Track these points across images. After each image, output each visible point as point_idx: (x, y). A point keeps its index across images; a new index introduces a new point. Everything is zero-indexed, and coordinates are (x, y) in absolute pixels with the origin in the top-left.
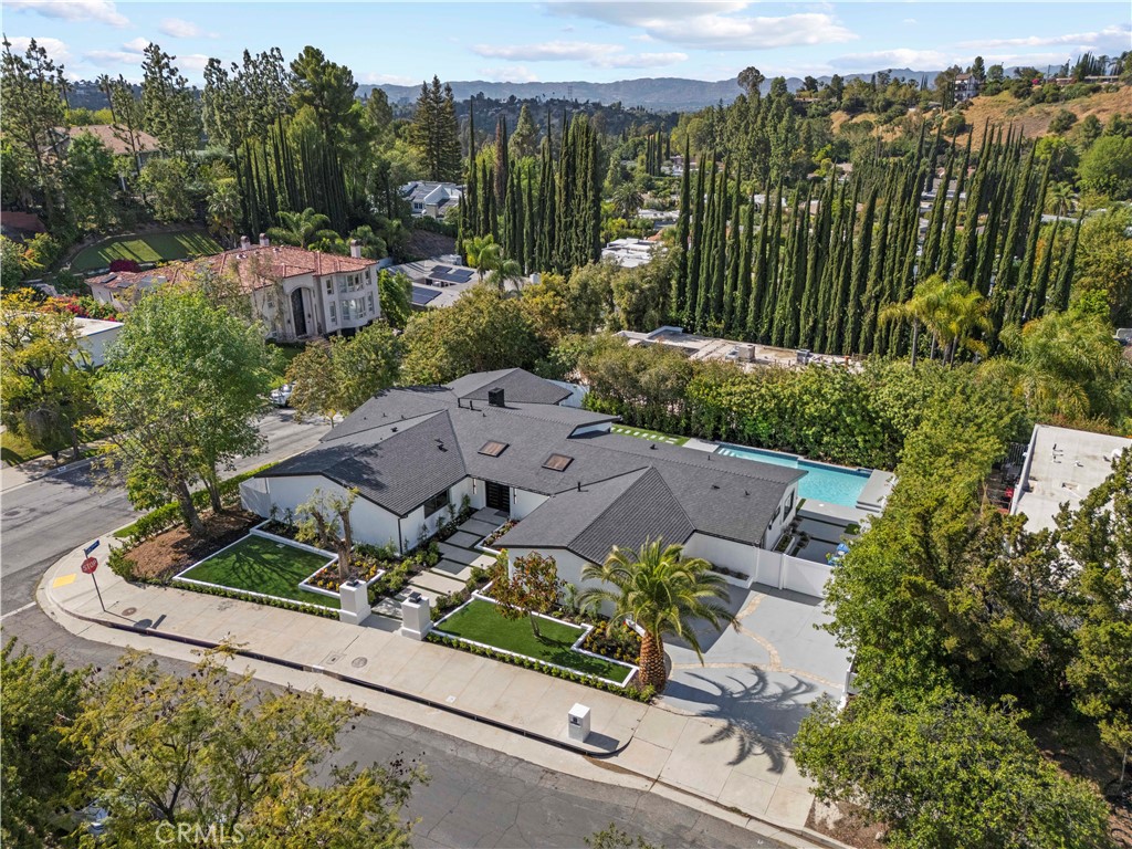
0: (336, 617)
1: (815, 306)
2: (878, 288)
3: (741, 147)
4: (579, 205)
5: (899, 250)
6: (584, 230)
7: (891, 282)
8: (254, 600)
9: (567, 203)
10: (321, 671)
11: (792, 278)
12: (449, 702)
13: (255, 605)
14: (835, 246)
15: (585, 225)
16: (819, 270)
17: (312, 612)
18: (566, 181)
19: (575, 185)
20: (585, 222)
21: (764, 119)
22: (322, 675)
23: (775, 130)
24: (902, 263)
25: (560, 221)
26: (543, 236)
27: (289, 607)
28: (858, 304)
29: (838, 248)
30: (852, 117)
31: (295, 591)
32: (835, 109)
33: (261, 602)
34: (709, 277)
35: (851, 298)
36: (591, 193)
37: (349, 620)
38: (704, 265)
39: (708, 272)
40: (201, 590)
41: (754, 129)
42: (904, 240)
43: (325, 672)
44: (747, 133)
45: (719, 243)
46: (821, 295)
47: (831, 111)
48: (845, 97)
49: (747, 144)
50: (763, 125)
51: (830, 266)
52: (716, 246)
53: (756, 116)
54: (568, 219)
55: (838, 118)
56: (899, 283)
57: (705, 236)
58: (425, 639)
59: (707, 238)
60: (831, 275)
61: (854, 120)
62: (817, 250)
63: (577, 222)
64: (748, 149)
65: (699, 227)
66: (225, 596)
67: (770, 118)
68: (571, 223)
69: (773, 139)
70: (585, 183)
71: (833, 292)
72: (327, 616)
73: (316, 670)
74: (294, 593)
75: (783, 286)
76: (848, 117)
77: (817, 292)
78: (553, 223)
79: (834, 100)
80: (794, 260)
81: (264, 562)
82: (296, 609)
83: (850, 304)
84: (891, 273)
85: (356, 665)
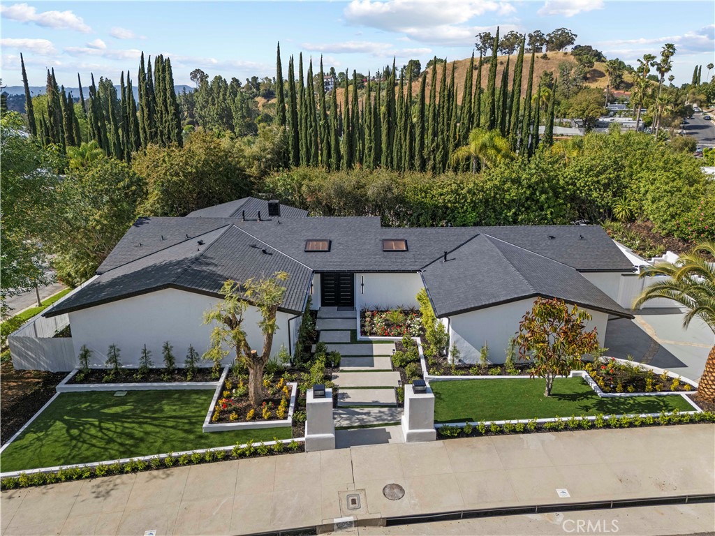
0: (301, 448)
1: (392, 162)
2: (435, 144)
3: (212, 114)
4: (162, 118)
5: (446, 117)
6: (169, 138)
7: (443, 139)
8: (148, 467)
9: (150, 117)
10: (350, 524)
11: (373, 145)
12: (563, 496)
13: (155, 473)
14: (401, 118)
15: (169, 133)
16: (391, 136)
17: (255, 453)
18: (147, 100)
19: (155, 102)
20: (169, 131)
21: (224, 95)
22: (354, 529)
23: (234, 101)
24: (449, 125)
25: (145, 132)
26: (130, 146)
27: (214, 458)
28: (422, 157)
29: (403, 120)
30: (268, 101)
31: (201, 437)
32: (256, 96)
33: (162, 465)
34: (308, 151)
35: (416, 153)
36: (172, 108)
37: (320, 445)
38: (302, 142)
39: (307, 147)
40: (43, 481)
41: (218, 102)
42: (448, 109)
43: (358, 523)
44: (214, 105)
45: (313, 124)
46: (395, 154)
47: (254, 97)
48: (262, 89)
49: (215, 111)
50: (225, 99)
51: (399, 132)
52: (311, 127)
53: (219, 93)
54: (153, 130)
55: (261, 100)
56: (448, 140)
57: (301, 120)
58: (440, 436)
59: (303, 121)
60: (400, 139)
61: (270, 102)
62: (389, 122)
63: (162, 132)
64: (217, 114)
65: (294, 113)
66: (93, 476)
67: (228, 95)
68: (156, 133)
69: (233, 108)
70: (165, 101)
71: (403, 151)
72: (280, 452)
73: (341, 526)
74: (201, 440)
75: (366, 151)
76: (266, 100)
77: (392, 152)
78: (137, 133)
79: (255, 90)
80: (373, 131)
81: (114, 418)
82: (227, 457)
83: (416, 158)
84: (442, 133)
85: (393, 498)
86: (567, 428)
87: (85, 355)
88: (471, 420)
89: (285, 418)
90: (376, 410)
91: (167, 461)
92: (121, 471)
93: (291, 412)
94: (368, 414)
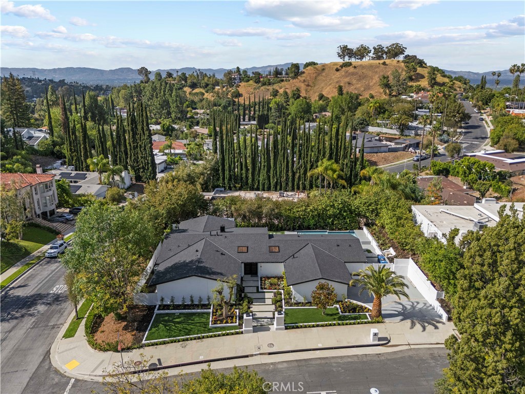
0: (242, 333)
1: (276, 174)
2: (300, 165)
3: (156, 104)
4: (140, 138)
5: (306, 150)
6: (145, 149)
7: (304, 162)
8: (195, 339)
9: (134, 137)
10: (258, 354)
11: (266, 164)
12: (320, 346)
13: (198, 340)
14: (281, 150)
15: (145, 146)
16: (276, 160)
17: (228, 334)
18: (132, 127)
19: (137, 128)
20: (145, 145)
21: (164, 91)
22: (259, 356)
23: (171, 96)
24: (307, 155)
25: (130, 145)
26: (121, 153)
27: (215, 336)
28: (293, 171)
29: (283, 151)
30: (193, 90)
31: (209, 329)
32: (184, 86)
33: (199, 338)
34: (230, 167)
35: (290, 169)
36: (147, 132)
37: (248, 332)
38: (227, 161)
39: (229, 164)
40: (164, 343)
41: (160, 96)
42: (307, 146)
43: (261, 354)
44: (157, 98)
45: (233, 152)
46: (278, 169)
47: (183, 87)
48: (189, 82)
49: (158, 102)
50: (165, 95)
51: (280, 158)
52: (232, 153)
53: (161, 90)
54: (135, 144)
55: (187, 90)
56: (307, 162)
58: (286, 328)
59: (227, 150)
60: (281, 161)
61: (194, 91)
62: (274, 152)
63: (140, 145)
64: (159, 105)
65: (222, 146)
66: (179, 341)
67: (167, 91)
68: (137, 146)
69: (170, 100)
70: (143, 128)
71: (283, 167)
72: (235, 334)
73: (256, 355)
74: (210, 330)
75: (262, 167)
76: (191, 90)
77: (276, 168)
78: (125, 146)
79: (183, 82)
80: (266, 157)
81: (179, 323)
82: (219, 336)
83: (290, 171)
84: (304, 159)
85: (271, 347)
86: (326, 325)
87: (162, 300)
88: (297, 323)
89: (236, 323)
90: (266, 320)
91: (201, 337)
92: (187, 340)
93: (237, 321)
94: (263, 321)
